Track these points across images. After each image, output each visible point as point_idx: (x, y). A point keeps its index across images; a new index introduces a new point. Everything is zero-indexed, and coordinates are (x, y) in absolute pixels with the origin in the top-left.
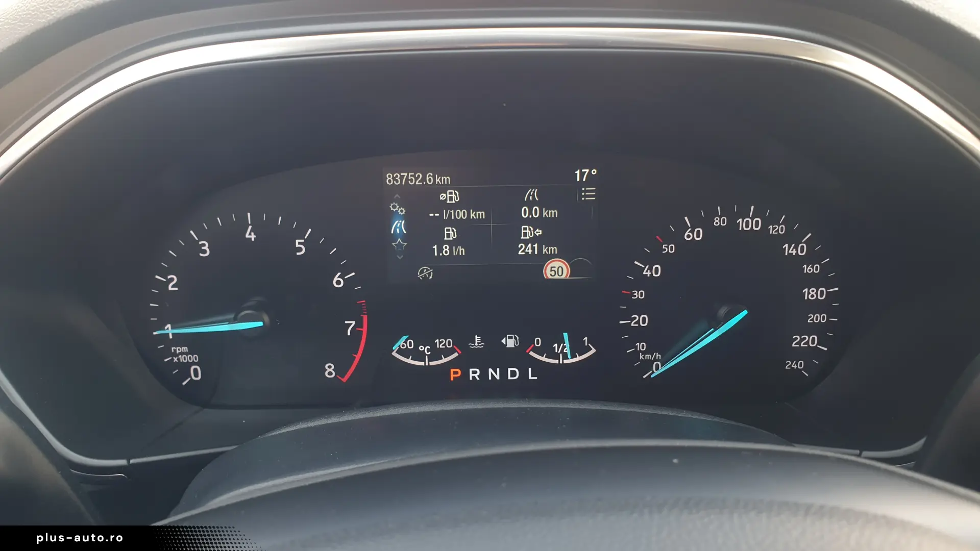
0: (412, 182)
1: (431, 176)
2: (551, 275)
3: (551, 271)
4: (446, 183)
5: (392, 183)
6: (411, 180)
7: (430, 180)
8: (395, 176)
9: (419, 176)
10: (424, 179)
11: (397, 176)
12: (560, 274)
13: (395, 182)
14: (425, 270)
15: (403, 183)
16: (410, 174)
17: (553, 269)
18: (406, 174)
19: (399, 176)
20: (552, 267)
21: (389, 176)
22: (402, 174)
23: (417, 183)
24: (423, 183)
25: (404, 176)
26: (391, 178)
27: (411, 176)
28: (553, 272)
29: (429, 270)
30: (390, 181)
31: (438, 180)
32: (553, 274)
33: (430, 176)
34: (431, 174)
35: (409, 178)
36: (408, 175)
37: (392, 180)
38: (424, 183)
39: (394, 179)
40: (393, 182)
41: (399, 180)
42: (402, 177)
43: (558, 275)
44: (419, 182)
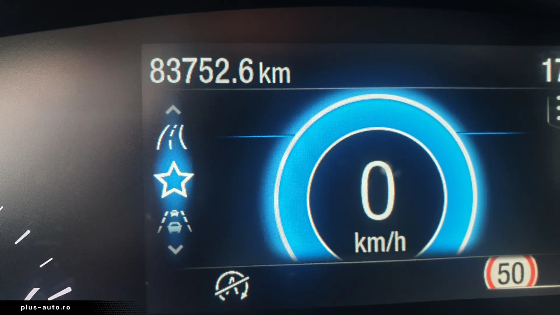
0: (206, 76)
1: (250, 66)
2: (500, 281)
3: (500, 272)
4: (281, 81)
5: (162, 79)
6: (206, 74)
7: (246, 75)
8: (169, 63)
9: (222, 64)
10: (233, 72)
11: (173, 64)
12: (518, 278)
13: (169, 77)
14: (232, 279)
15: (188, 81)
16: (203, 60)
17: (504, 268)
18: (194, 60)
19: (178, 64)
20: (501, 265)
21: (157, 65)
22: (185, 60)
23: (218, 81)
24: (231, 81)
25: (190, 63)
26: (160, 70)
27: (206, 64)
28: (504, 275)
29: (240, 278)
30: (157, 76)
31: (263, 75)
32: (504, 279)
33: (246, 64)
34: (250, 62)
35: (202, 69)
36: (198, 64)
37: (162, 73)
38: (234, 81)
39: (167, 70)
40: (166, 78)
41: (179, 73)
42: (184, 67)
43: (515, 281)
44: (223, 77)
